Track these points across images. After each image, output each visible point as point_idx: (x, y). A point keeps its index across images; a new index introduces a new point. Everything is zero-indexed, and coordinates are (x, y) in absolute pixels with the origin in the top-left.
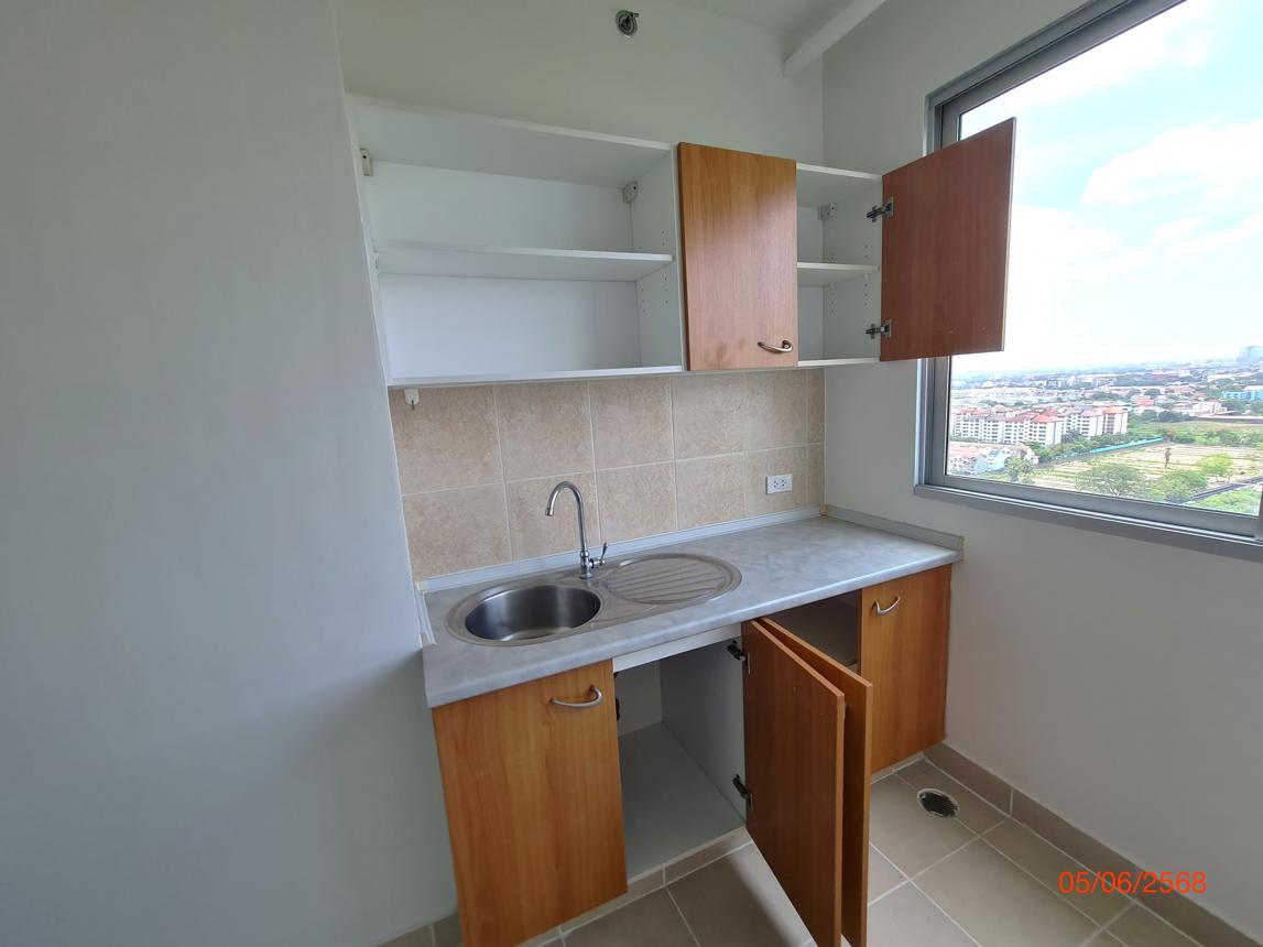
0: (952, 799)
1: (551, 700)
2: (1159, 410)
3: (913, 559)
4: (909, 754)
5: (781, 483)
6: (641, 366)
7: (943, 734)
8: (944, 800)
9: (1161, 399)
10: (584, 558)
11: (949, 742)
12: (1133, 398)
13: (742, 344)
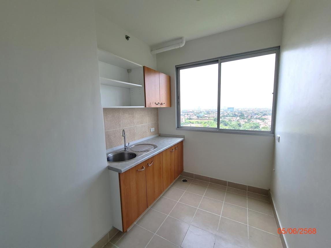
0: (186, 179)
1: (137, 170)
2: (189, 118)
3: (179, 140)
4: (178, 175)
5: (153, 130)
6: (131, 106)
7: (183, 170)
8: (185, 180)
9: (189, 116)
10: (125, 146)
11: (184, 171)
12: (185, 115)
13: (153, 103)
